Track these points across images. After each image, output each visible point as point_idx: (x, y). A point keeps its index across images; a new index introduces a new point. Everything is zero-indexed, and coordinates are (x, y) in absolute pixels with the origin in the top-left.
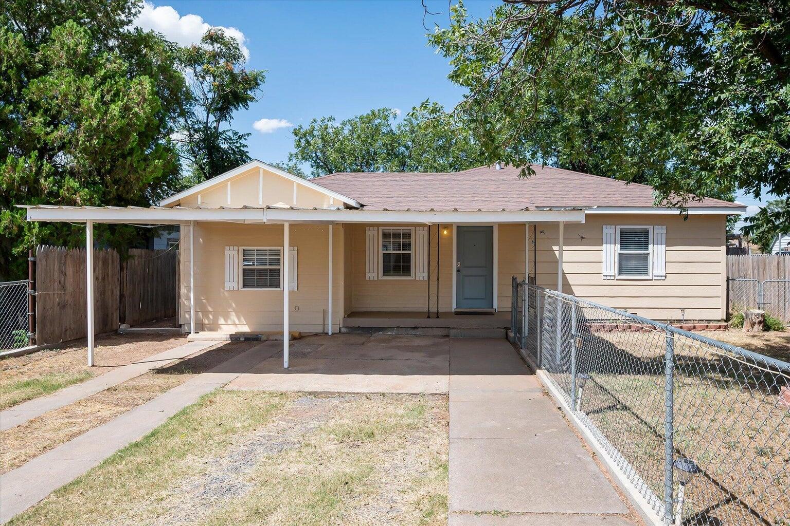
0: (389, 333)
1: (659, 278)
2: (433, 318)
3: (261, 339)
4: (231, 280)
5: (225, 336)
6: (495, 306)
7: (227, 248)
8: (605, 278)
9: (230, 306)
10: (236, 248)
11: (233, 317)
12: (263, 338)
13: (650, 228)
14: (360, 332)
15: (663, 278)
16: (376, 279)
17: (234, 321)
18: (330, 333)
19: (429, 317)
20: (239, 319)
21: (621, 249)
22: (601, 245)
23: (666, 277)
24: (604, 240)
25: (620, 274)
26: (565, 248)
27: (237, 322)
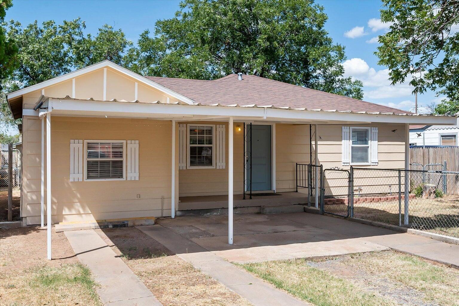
0: (215, 214)
1: (374, 164)
2: (248, 199)
3: (127, 224)
4: (76, 171)
5: (94, 225)
6: (274, 187)
7: (72, 141)
8: (344, 164)
9: (75, 196)
10: (81, 141)
11: (78, 206)
12: (130, 224)
13: (369, 128)
14: (191, 214)
15: (377, 164)
16: (185, 168)
17: (79, 211)
18: (173, 216)
19: (244, 199)
20: (84, 208)
21: (353, 144)
22: (341, 140)
23: (378, 163)
24: (343, 138)
25: (352, 162)
26: (319, 143)
27: (82, 211)
